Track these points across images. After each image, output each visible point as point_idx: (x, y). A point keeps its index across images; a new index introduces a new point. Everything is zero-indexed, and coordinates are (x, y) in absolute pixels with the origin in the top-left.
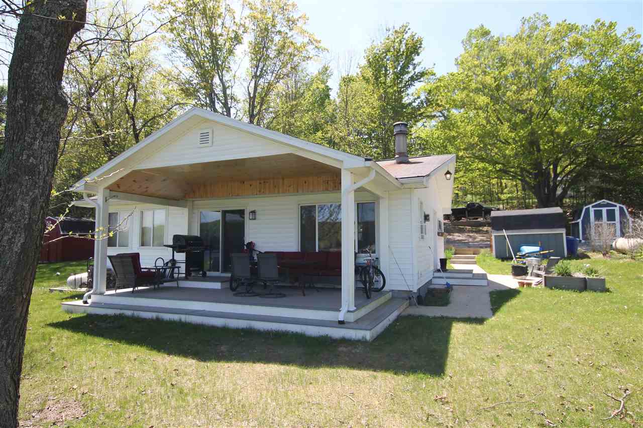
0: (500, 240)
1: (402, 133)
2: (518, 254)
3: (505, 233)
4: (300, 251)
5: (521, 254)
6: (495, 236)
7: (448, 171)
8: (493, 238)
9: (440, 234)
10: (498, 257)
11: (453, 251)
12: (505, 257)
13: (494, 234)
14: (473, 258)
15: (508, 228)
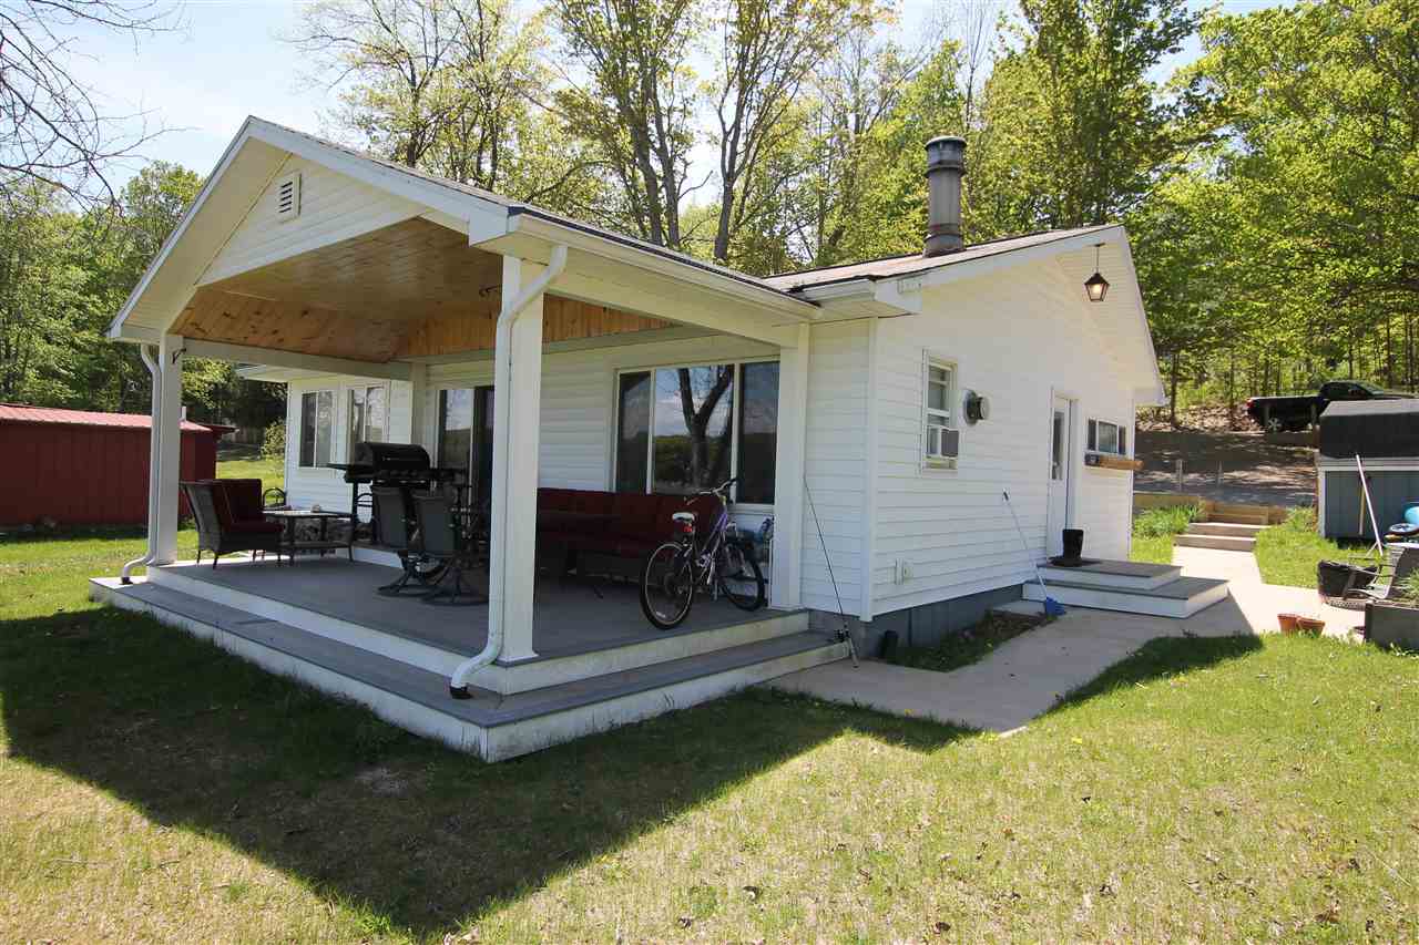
0: (1342, 486)
1: (945, 169)
2: (1392, 529)
3: (1359, 465)
4: (614, 490)
5: (1402, 530)
6: (1327, 473)
7: (1097, 275)
8: (1322, 478)
9: (1093, 461)
10: (1329, 536)
11: (1202, 513)
12: (1351, 534)
13: (1324, 468)
14: (1250, 534)
15: (1368, 452)
